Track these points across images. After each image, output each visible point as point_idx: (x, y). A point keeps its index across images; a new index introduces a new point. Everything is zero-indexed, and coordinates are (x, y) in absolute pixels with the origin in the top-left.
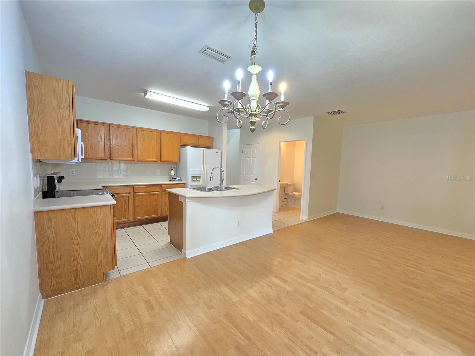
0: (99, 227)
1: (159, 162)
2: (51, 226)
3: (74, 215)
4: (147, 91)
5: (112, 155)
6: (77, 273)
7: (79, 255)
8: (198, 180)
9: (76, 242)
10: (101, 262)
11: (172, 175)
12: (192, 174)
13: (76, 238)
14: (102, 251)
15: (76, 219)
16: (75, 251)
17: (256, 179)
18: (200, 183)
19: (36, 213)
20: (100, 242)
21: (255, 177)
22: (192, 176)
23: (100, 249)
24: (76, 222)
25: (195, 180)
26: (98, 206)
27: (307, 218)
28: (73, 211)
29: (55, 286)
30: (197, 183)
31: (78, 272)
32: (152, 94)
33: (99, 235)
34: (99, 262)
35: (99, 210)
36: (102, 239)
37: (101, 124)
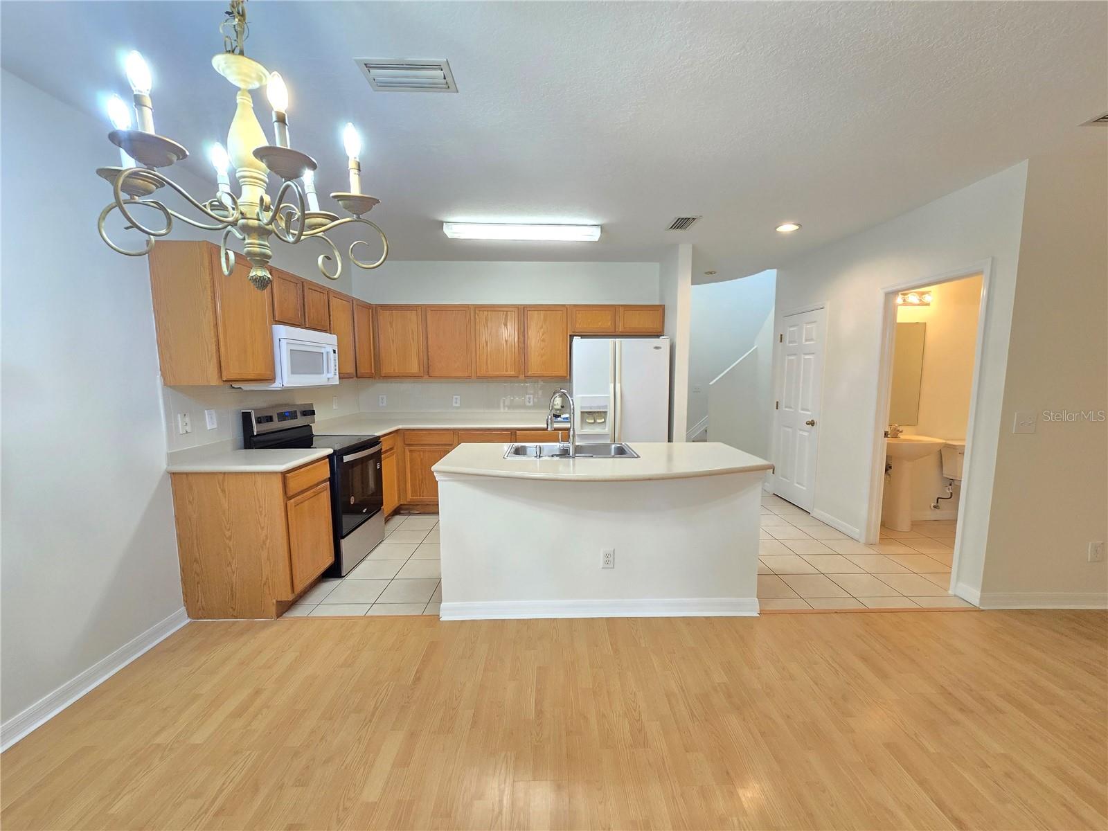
0: (261, 514)
1: (522, 377)
2: (193, 499)
3: (223, 484)
4: (442, 223)
5: (430, 368)
6: (232, 591)
7: (233, 559)
8: (598, 421)
9: (228, 533)
10: (267, 579)
11: (555, 407)
12: (582, 407)
13: (228, 526)
14: (269, 559)
15: (225, 491)
16: (228, 549)
17: (812, 423)
18: (607, 430)
19: (172, 476)
20: (264, 542)
21: (809, 416)
22: (582, 412)
23: (264, 554)
24: (225, 497)
25: (593, 421)
26: (258, 473)
27: (979, 593)
28: (221, 477)
29: (204, 603)
30: (597, 430)
31: (234, 587)
32: (455, 227)
33: (262, 528)
34: (264, 579)
35: (259, 479)
36: (266, 536)
37: (411, 309)
